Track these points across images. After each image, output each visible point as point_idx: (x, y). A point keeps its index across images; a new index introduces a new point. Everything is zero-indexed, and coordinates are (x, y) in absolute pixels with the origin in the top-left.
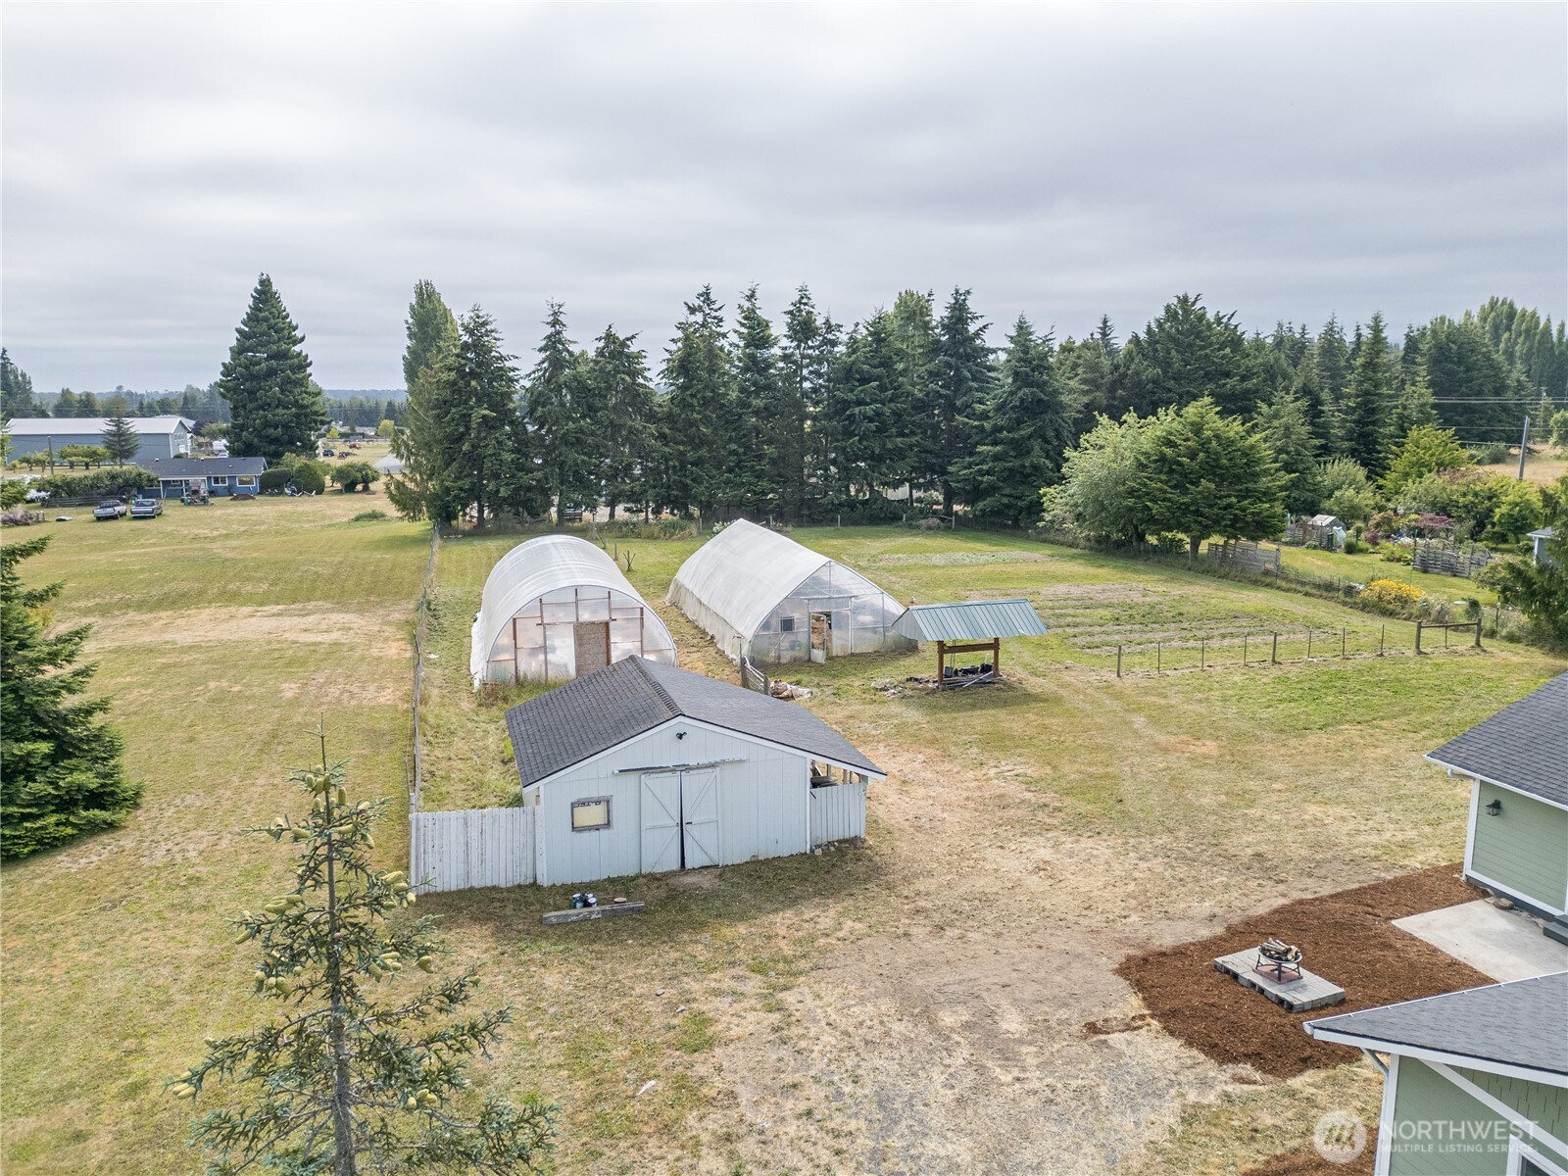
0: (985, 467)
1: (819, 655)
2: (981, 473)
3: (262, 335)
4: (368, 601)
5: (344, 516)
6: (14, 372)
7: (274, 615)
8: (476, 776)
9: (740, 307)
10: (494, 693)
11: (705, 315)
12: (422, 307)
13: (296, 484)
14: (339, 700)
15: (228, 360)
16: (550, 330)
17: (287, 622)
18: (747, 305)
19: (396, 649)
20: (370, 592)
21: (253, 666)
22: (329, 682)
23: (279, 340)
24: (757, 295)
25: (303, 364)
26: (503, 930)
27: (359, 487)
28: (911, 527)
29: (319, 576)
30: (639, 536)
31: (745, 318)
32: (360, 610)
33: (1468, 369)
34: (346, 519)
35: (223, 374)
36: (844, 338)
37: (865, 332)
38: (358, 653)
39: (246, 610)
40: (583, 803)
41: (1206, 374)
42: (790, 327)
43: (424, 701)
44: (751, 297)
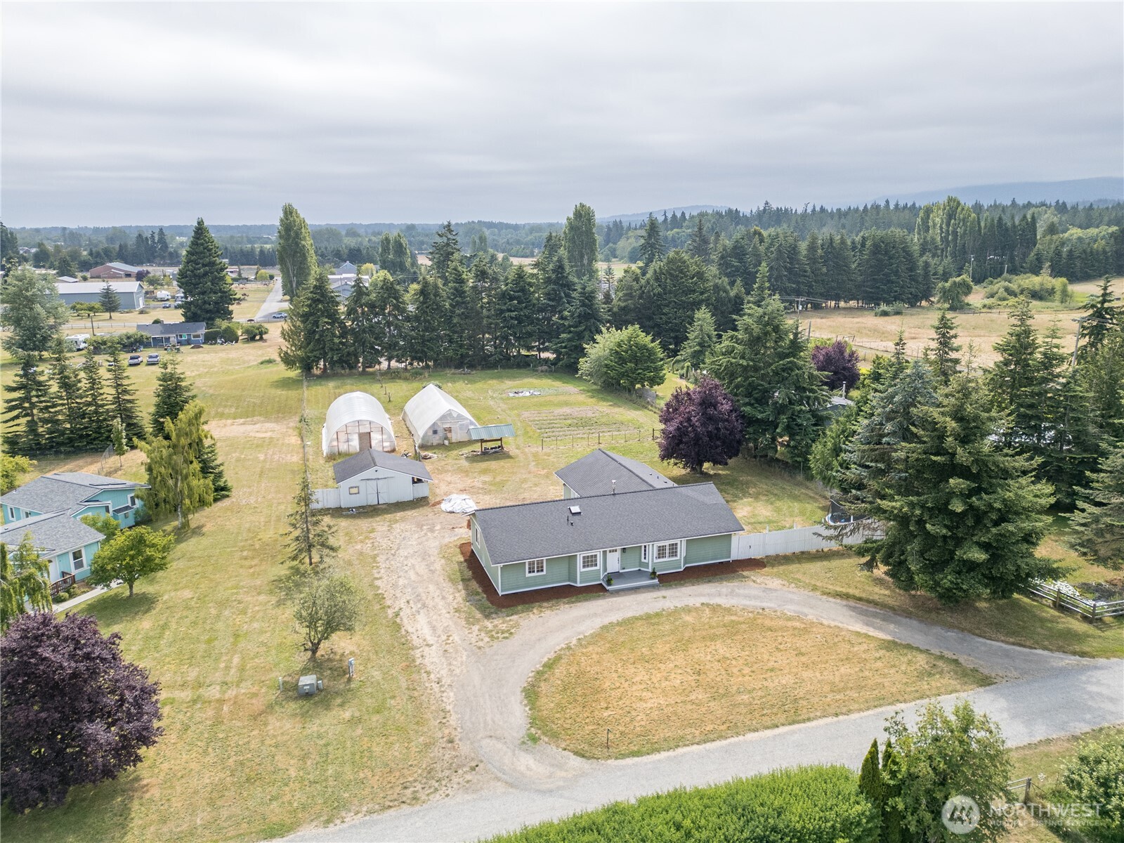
0: (563, 345)
1: (446, 442)
2: (561, 347)
3: (200, 253)
4: (278, 417)
5: (255, 360)
7: (242, 424)
8: (325, 483)
10: (331, 457)
11: (448, 239)
12: (287, 219)
13: (224, 338)
14: (279, 461)
17: (249, 428)
19: (294, 440)
20: (278, 412)
21: (244, 448)
22: (274, 454)
23: (209, 255)
26: (333, 516)
27: (258, 337)
28: (534, 371)
29: (255, 404)
30: (400, 378)
32: (277, 421)
33: (891, 258)
34: (255, 363)
38: (280, 442)
39: (229, 421)
40: (352, 487)
41: (683, 291)
43: (308, 460)
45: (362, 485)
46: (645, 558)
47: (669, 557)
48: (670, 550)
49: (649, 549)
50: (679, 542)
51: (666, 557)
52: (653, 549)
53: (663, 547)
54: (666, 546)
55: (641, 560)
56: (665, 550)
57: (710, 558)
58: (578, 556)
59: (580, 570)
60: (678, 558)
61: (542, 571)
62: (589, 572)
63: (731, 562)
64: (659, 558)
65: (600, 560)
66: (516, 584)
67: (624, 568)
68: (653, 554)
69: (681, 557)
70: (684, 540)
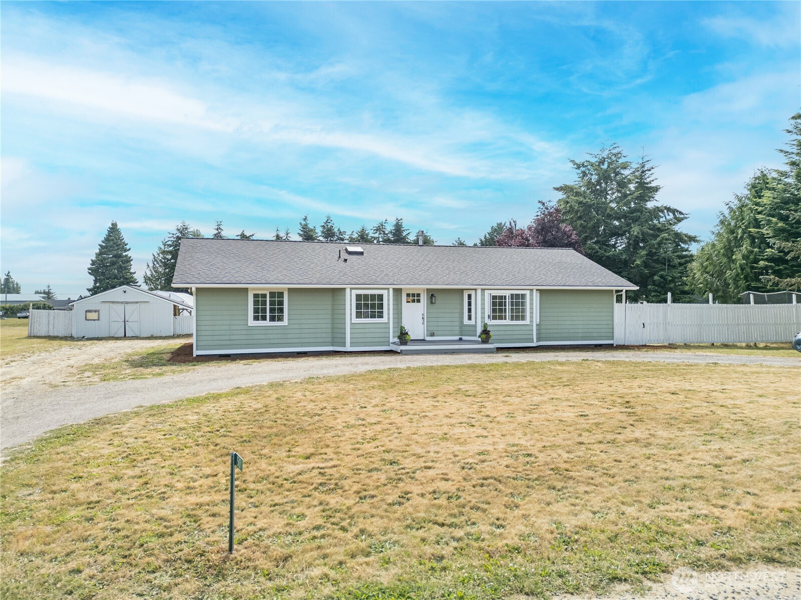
3: (111, 247)
6: (13, 282)
9: (301, 224)
15: (94, 258)
16: (216, 232)
18: (303, 223)
23: (118, 249)
24: (308, 219)
25: (128, 260)
31: (303, 228)
35: (91, 264)
36: (347, 237)
37: (357, 235)
40: (90, 311)
42: (323, 232)
44: (305, 219)
45: (104, 309)
46: (470, 318)
47: (512, 319)
48: (512, 305)
49: (476, 300)
50: (528, 293)
51: (505, 319)
52: (483, 299)
53: (501, 297)
54: (505, 296)
55: (462, 322)
56: (505, 306)
57: (580, 335)
58: (348, 291)
59: (351, 319)
60: (527, 322)
61: (280, 319)
62: (368, 326)
63: (615, 345)
64: (494, 318)
65: (389, 305)
66: (227, 338)
67: (432, 335)
68: (483, 309)
69: (531, 321)
70: (537, 290)
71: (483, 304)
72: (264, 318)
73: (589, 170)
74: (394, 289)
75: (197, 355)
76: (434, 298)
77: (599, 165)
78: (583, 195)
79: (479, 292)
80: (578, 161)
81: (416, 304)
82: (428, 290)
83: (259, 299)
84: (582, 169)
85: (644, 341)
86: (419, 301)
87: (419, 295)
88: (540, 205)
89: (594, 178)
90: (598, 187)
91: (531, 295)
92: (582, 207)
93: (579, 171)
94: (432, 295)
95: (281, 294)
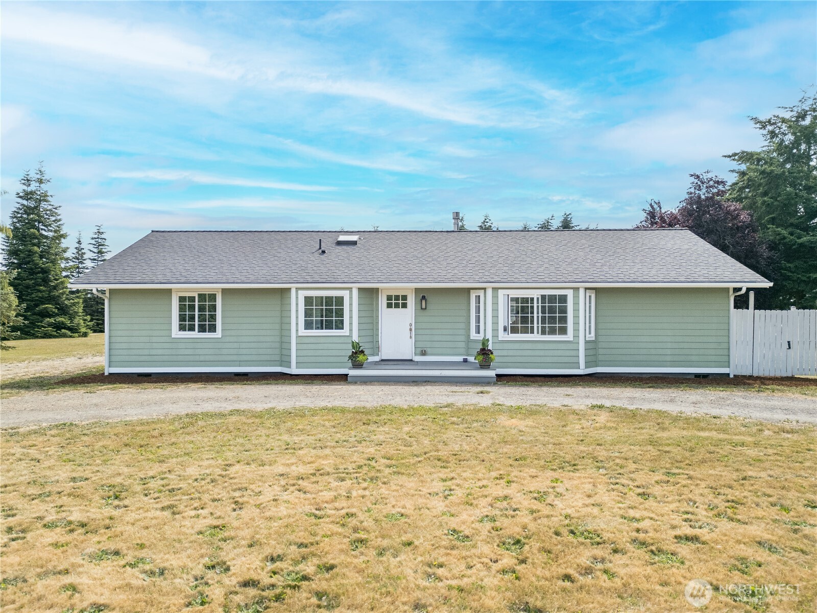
46: (478, 332)
47: (543, 333)
48: (543, 312)
49: (485, 304)
50: (570, 294)
51: (532, 332)
52: (495, 303)
53: (525, 300)
54: (532, 299)
55: (469, 336)
56: (532, 313)
57: (668, 358)
58: (293, 292)
59: (297, 330)
60: (570, 336)
61: (213, 329)
62: (322, 340)
63: (732, 376)
64: (514, 330)
65: (351, 311)
66: (146, 352)
67: (424, 353)
68: (495, 317)
69: (576, 336)
70: (586, 289)
71: (495, 310)
72: (192, 328)
73: (780, 128)
74: (360, 289)
75: (110, 374)
76: (424, 302)
77: (797, 121)
78: (770, 162)
79: (489, 292)
80: (763, 118)
81: (401, 310)
82: (417, 290)
83: (186, 303)
84: (770, 128)
85: (789, 370)
86: (404, 306)
87: (405, 298)
88: (692, 179)
89: (789, 138)
90: (795, 151)
91: (576, 297)
92: (764, 178)
93: (765, 132)
94: (424, 298)
95: (213, 297)
